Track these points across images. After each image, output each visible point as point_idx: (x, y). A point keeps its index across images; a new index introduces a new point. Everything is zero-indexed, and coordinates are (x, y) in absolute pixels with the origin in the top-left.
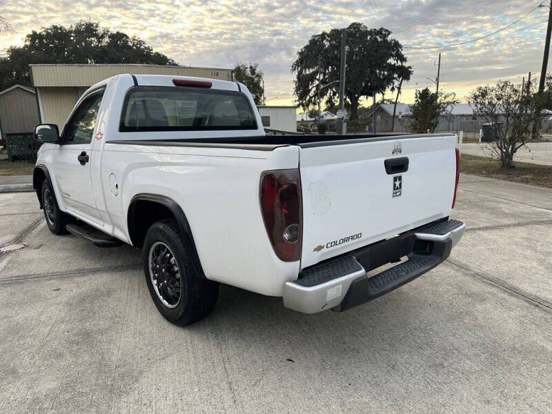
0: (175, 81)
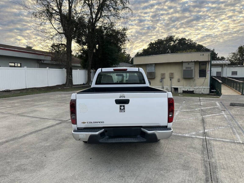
0: (114, 70)
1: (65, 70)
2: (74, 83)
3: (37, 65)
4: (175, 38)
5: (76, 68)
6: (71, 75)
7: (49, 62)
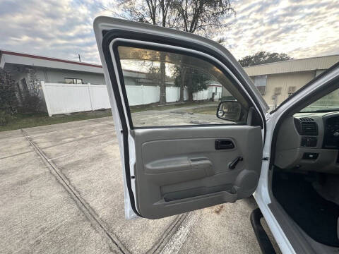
1: (159, 87)
2: (168, 101)
3: (133, 83)
4: (266, 54)
5: (170, 85)
6: (165, 92)
7: (144, 81)
